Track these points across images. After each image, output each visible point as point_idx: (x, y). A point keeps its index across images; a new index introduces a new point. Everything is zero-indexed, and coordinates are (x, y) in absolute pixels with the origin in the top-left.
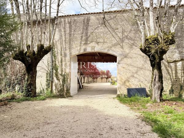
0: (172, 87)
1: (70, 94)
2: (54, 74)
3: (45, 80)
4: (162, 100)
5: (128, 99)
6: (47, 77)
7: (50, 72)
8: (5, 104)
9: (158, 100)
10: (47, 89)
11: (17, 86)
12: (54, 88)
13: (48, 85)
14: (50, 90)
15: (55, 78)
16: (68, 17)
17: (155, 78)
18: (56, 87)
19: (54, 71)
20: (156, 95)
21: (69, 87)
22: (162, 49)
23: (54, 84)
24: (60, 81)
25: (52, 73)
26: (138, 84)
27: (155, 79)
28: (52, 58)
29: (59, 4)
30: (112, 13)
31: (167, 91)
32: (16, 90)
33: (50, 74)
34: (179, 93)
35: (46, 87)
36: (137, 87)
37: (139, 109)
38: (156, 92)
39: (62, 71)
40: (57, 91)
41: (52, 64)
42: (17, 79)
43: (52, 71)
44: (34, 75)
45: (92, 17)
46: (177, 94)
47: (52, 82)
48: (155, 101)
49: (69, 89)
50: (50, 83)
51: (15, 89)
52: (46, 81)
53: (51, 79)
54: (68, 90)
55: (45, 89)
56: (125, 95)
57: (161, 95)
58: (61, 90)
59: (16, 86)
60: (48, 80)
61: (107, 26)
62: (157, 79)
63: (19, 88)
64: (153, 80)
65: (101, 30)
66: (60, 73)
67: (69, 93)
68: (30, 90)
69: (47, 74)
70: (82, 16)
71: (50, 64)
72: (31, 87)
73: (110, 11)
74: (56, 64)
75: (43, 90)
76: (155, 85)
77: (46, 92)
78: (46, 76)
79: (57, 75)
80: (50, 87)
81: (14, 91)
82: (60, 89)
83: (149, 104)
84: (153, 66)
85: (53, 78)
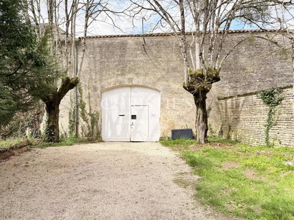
0: (221, 128)
1: (101, 139)
2: (80, 114)
3: (68, 121)
4: (206, 141)
5: (172, 141)
6: (70, 117)
7: (74, 110)
8: (28, 150)
9: (203, 142)
10: (70, 132)
11: (28, 129)
12: (80, 131)
13: (71, 127)
14: (74, 134)
15: (81, 119)
16: (97, 39)
17: (199, 117)
18: (82, 130)
19: (80, 110)
20: (200, 136)
21: (99, 130)
22: (203, 88)
23: (80, 126)
24: (87, 122)
25: (77, 112)
26: (184, 124)
27: (199, 119)
28: (77, 92)
29: (86, 25)
30: (154, 37)
31: (217, 132)
32: (27, 134)
33: (74, 113)
34: (228, 134)
35: (69, 130)
36: (183, 128)
37: (180, 150)
38: (201, 132)
39: (90, 109)
40: (84, 135)
41: (77, 101)
42: (28, 120)
43: (77, 110)
44: (57, 115)
45: (130, 41)
46: (226, 135)
47: (77, 123)
48: (199, 143)
49: (101, 133)
50: (74, 124)
51: (25, 134)
52: (69, 123)
53: (76, 120)
54: (99, 133)
55: (68, 133)
56: (169, 138)
57: (206, 136)
58: (89, 134)
59: (26, 129)
60: (71, 121)
61: (147, 53)
62: (201, 119)
63: (30, 132)
64: (198, 119)
65: (141, 58)
66: (88, 112)
67: (100, 137)
68: (53, 133)
69: (70, 113)
70: (115, 38)
71: (74, 100)
72: (54, 130)
73: (152, 34)
74: (81, 101)
75: (66, 134)
76: (199, 125)
77: (69, 137)
78: (68, 116)
79: (83, 115)
80: (75, 131)
81: (24, 136)
82: (88, 132)
83: (192, 146)
84: (197, 104)
85: (78, 119)
